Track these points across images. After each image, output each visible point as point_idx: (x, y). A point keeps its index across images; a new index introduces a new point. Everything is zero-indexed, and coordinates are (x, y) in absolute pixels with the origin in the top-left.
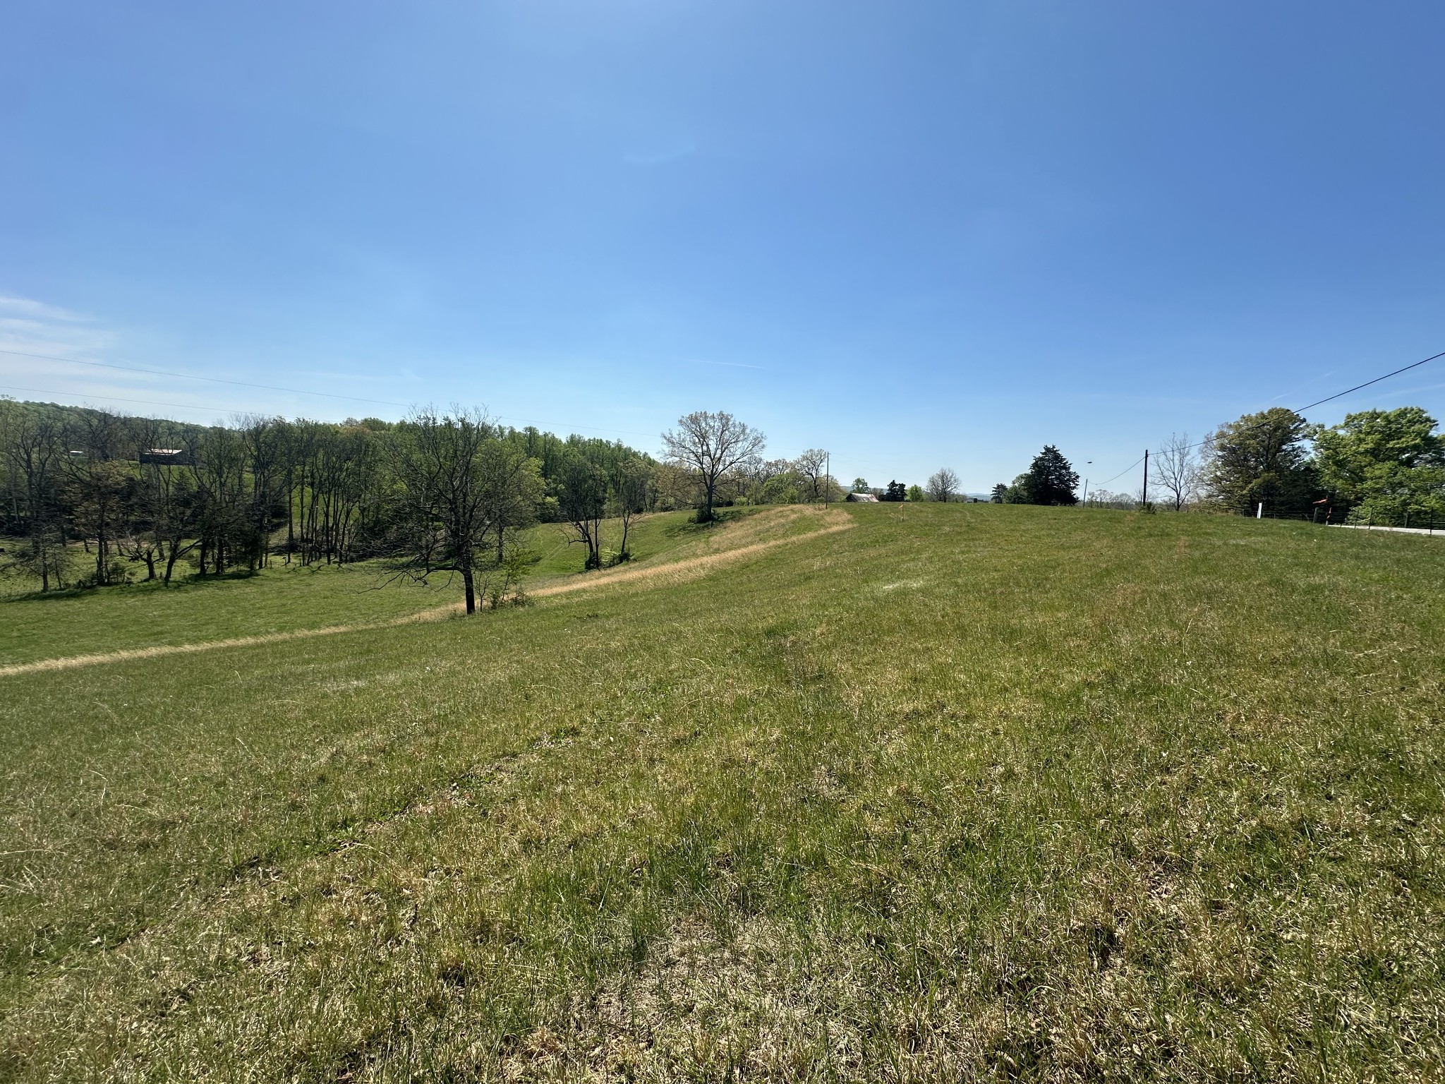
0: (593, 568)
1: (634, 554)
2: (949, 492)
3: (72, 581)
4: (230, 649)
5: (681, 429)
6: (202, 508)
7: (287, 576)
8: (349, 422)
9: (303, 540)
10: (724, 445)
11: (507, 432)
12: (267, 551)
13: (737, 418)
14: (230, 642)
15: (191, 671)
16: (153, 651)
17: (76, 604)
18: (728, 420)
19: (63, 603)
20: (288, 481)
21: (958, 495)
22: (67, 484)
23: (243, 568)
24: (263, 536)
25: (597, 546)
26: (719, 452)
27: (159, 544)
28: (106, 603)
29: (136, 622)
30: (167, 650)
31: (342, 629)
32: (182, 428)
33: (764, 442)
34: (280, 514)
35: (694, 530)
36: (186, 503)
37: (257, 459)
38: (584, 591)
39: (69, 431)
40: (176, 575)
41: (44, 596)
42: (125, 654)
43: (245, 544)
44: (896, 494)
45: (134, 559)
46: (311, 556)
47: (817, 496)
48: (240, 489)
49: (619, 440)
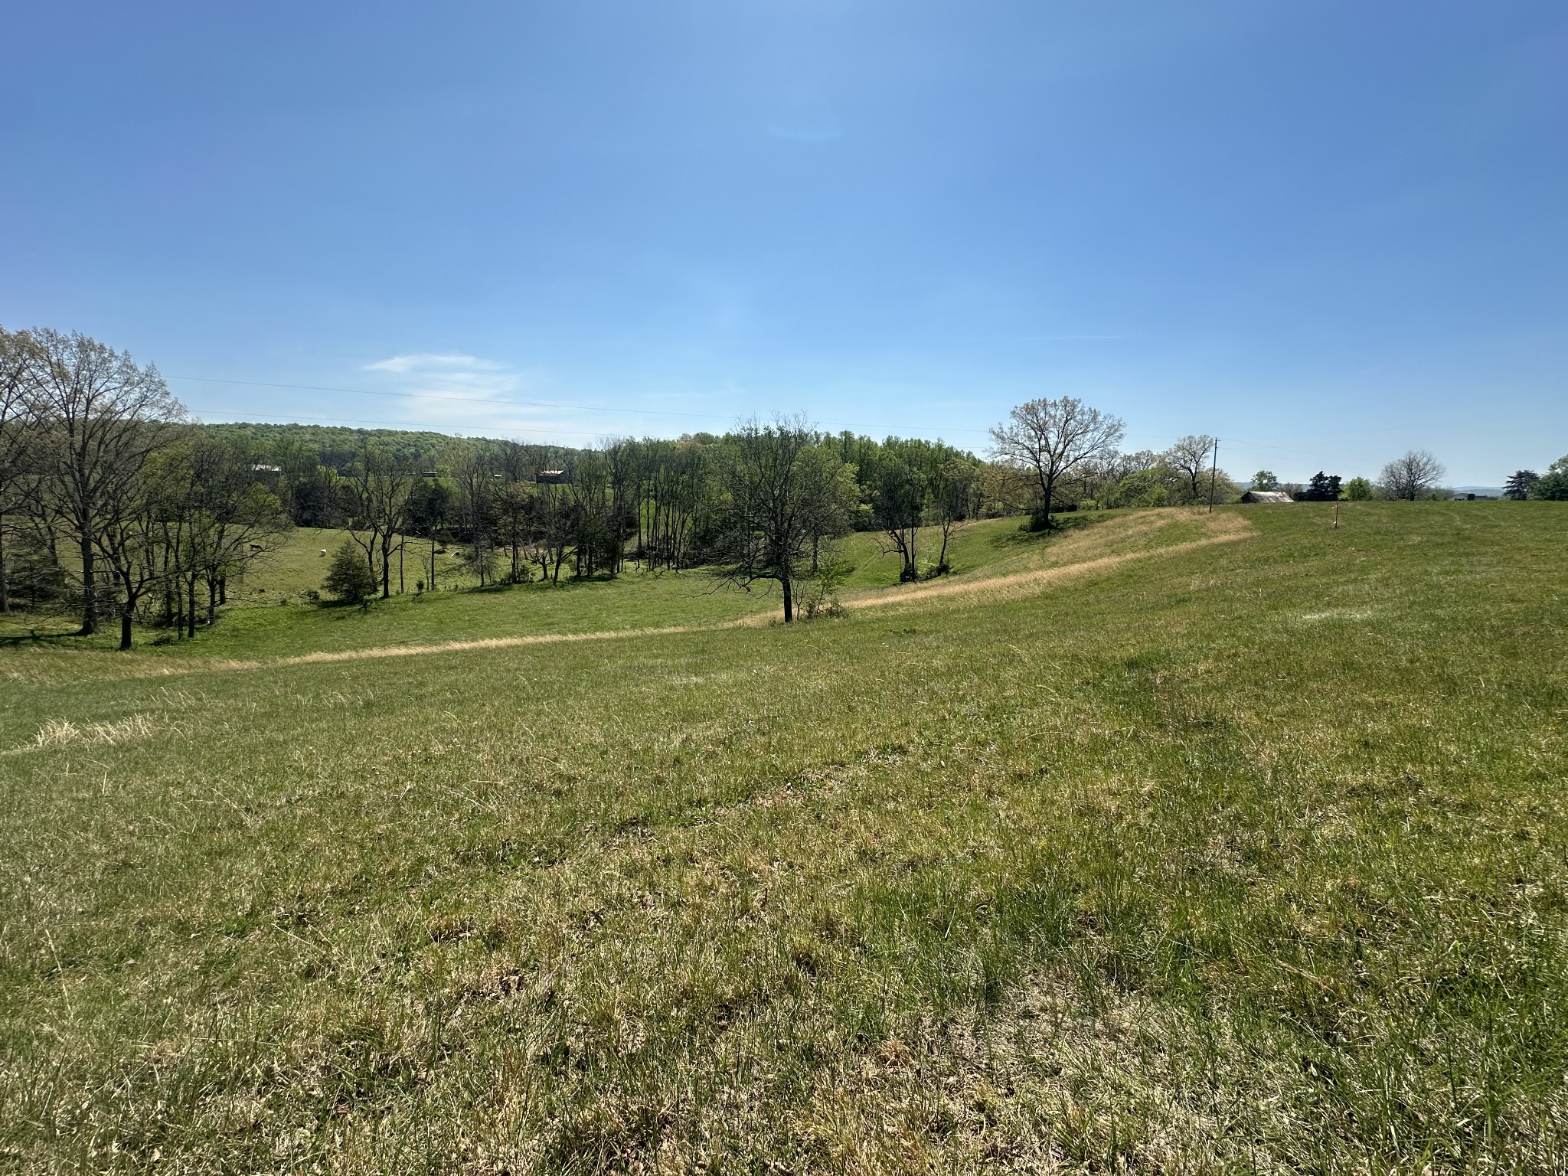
0: (909, 580)
1: (955, 566)
2: (1421, 485)
3: (498, 580)
4: (599, 640)
5: (1015, 422)
6: (578, 519)
7: (638, 580)
8: (685, 437)
9: (649, 548)
10: (1067, 438)
11: (822, 438)
12: (623, 557)
13: (1086, 404)
14: (599, 635)
15: (575, 657)
16: (548, 638)
17: (500, 598)
18: (1074, 406)
19: (493, 596)
20: (638, 495)
21: (1437, 490)
22: (493, 502)
23: (606, 572)
24: (620, 544)
25: (913, 557)
26: (1061, 446)
27: (550, 551)
28: (518, 598)
29: (536, 613)
30: (557, 638)
31: (680, 629)
32: (562, 452)
33: (1123, 431)
34: (632, 524)
35: (1026, 540)
36: (567, 516)
37: (615, 476)
38: (900, 604)
39: (494, 458)
40: (561, 577)
41: (481, 590)
42: (530, 640)
43: (607, 552)
44: (1324, 490)
45: (534, 562)
46: (655, 562)
47: (1196, 496)
48: (604, 502)
49: (939, 439)
